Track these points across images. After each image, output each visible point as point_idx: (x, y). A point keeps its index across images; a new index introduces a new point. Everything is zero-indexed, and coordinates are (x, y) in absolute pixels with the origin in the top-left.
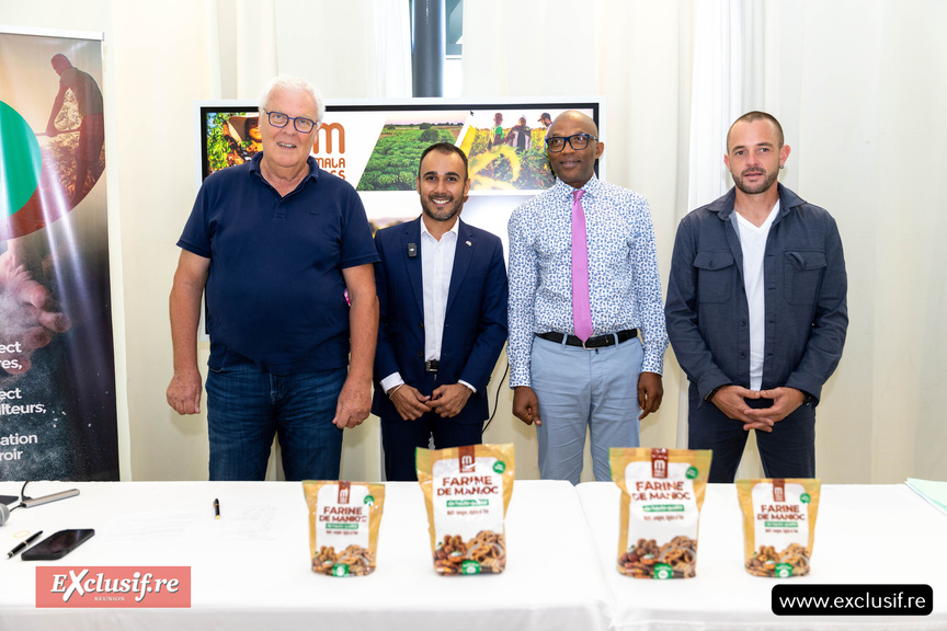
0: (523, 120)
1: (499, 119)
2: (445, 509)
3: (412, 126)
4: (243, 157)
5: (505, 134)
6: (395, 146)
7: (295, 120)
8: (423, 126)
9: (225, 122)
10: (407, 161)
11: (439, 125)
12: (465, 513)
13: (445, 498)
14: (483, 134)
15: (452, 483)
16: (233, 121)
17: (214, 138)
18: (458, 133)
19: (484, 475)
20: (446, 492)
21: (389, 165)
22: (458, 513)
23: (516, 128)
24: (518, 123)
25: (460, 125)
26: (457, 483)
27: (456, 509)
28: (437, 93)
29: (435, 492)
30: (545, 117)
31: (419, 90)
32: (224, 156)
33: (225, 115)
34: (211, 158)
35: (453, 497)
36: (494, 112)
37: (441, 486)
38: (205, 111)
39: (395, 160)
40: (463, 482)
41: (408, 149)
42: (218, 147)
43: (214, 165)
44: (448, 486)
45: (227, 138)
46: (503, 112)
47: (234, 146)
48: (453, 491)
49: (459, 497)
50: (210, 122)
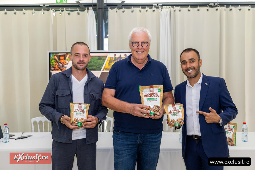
0: (120, 55)
1: (115, 55)
2: (146, 100)
3: (96, 57)
4: (58, 63)
5: (117, 58)
6: (92, 61)
7: (141, 43)
8: (99, 57)
9: (54, 56)
10: (95, 64)
11: (102, 56)
12: (151, 101)
13: (146, 97)
14: (112, 58)
15: (148, 94)
16: (57, 56)
17: (52, 59)
18: (106, 58)
19: (156, 92)
20: (147, 96)
21: (91, 65)
22: (149, 101)
23: (119, 57)
24: (119, 56)
25: (107, 56)
26: (149, 94)
27: (149, 100)
28: (102, 49)
29: (144, 96)
30: (125, 55)
31: (98, 49)
32: (54, 63)
33: (54, 54)
34: (51, 63)
35: (148, 97)
36: (114, 54)
37: (145, 95)
38: (50, 53)
39: (92, 64)
40: (150, 94)
41: (95, 62)
42: (53, 61)
43: (52, 65)
44: (147, 95)
45: (55, 59)
46: (116, 54)
47: (56, 61)
48: (148, 96)
49: (150, 97)
50: (51, 56)
